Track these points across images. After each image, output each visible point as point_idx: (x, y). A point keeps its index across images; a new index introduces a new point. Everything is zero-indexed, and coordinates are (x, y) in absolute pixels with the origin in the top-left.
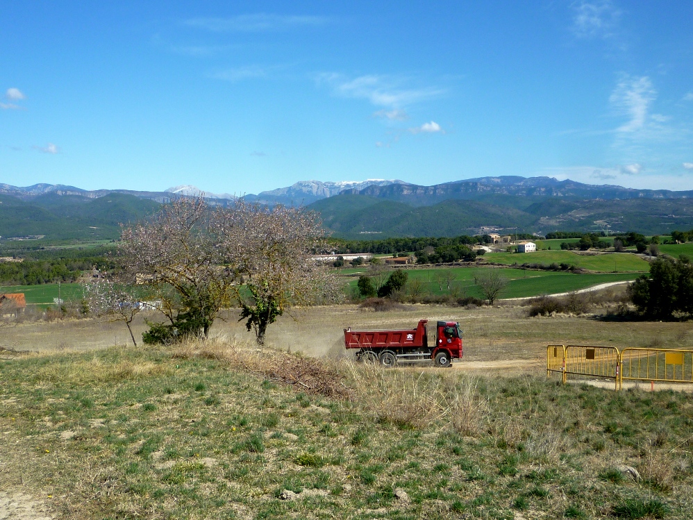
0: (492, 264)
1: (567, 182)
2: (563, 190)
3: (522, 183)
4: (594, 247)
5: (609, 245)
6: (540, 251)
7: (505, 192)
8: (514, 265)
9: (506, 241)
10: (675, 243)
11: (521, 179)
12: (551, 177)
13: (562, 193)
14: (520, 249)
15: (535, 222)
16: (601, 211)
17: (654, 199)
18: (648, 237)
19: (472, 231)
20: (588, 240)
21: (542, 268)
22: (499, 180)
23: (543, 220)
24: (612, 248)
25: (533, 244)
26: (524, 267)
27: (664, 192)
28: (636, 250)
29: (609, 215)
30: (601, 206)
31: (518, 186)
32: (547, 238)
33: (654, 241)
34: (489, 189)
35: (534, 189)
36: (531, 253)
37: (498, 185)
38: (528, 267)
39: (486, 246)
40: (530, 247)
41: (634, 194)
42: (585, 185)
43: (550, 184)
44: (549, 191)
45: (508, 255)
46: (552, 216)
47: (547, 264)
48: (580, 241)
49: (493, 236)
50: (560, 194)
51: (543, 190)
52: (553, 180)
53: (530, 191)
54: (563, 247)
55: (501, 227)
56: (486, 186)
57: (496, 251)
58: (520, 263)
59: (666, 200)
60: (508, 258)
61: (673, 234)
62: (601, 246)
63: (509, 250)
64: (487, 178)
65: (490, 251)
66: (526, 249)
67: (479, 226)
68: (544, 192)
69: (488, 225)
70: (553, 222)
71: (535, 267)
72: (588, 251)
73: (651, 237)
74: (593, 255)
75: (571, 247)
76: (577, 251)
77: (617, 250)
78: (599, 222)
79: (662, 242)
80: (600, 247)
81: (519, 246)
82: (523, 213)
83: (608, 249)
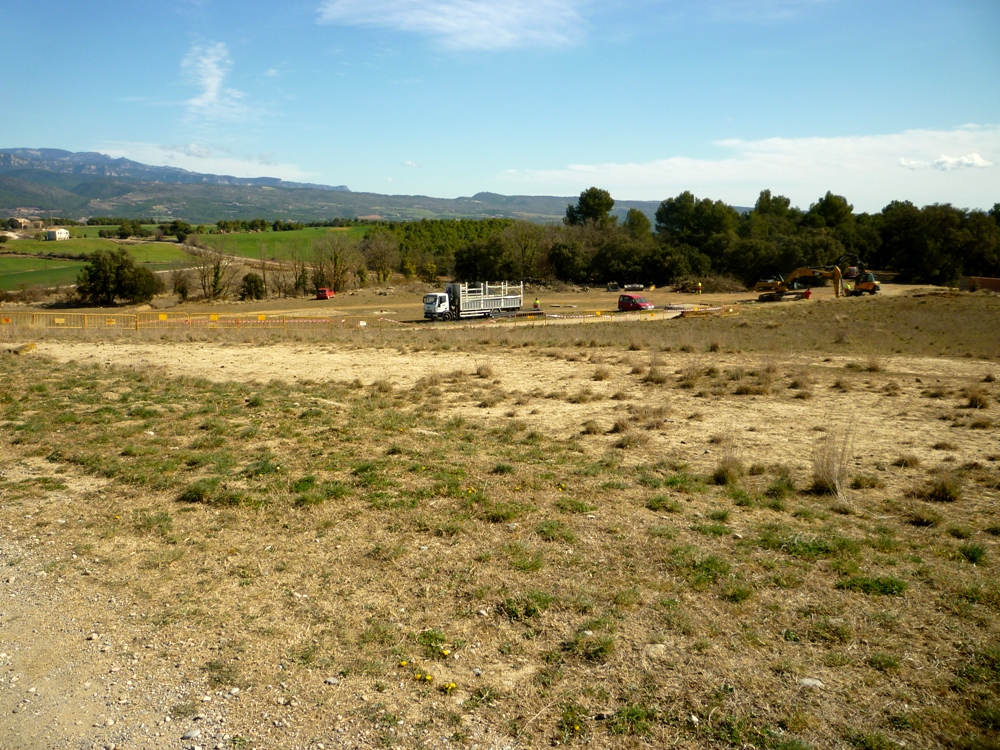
0: (15, 253)
1: (122, 161)
2: (118, 169)
3: (68, 159)
4: (135, 235)
5: (150, 234)
6: (75, 238)
7: (47, 168)
8: (40, 254)
9: (37, 226)
10: (220, 233)
11: (66, 153)
12: (103, 153)
13: (116, 172)
14: (51, 237)
15: (84, 205)
16: (160, 195)
17: (218, 185)
18: (194, 226)
19: (6, 213)
20: (129, 228)
21: (71, 258)
22: (39, 153)
23: (94, 203)
24: (154, 237)
25: (66, 231)
26: (51, 256)
27: (229, 178)
28: (176, 239)
29: (170, 201)
30: (160, 189)
31: (63, 161)
32: (88, 224)
33: (199, 230)
34: (26, 163)
35: (83, 167)
36: (64, 241)
37: (36, 159)
38: (55, 256)
39: (12, 231)
40: (62, 234)
41: (197, 178)
42: (143, 165)
43: (103, 162)
44: (101, 170)
45: (36, 242)
46: (104, 198)
47: (76, 253)
48: (120, 229)
49: (21, 220)
50: (114, 174)
51: (93, 167)
52: (105, 157)
53: (78, 168)
54: (101, 234)
55: (42, 209)
56: (23, 159)
57: (25, 237)
58: (46, 252)
59: (230, 186)
60: (34, 246)
61: (218, 224)
62: (142, 234)
63: (37, 237)
64: (24, 149)
65: (17, 237)
66: (58, 236)
67: (14, 207)
68: (94, 170)
69: (26, 206)
70: (106, 206)
71: (63, 257)
72: (128, 240)
73: (197, 226)
74: (132, 244)
75: (110, 235)
76: (116, 240)
77: (158, 240)
78: (159, 208)
79: (208, 231)
80: (142, 236)
81: (49, 233)
82: (69, 194)
83: (149, 238)
